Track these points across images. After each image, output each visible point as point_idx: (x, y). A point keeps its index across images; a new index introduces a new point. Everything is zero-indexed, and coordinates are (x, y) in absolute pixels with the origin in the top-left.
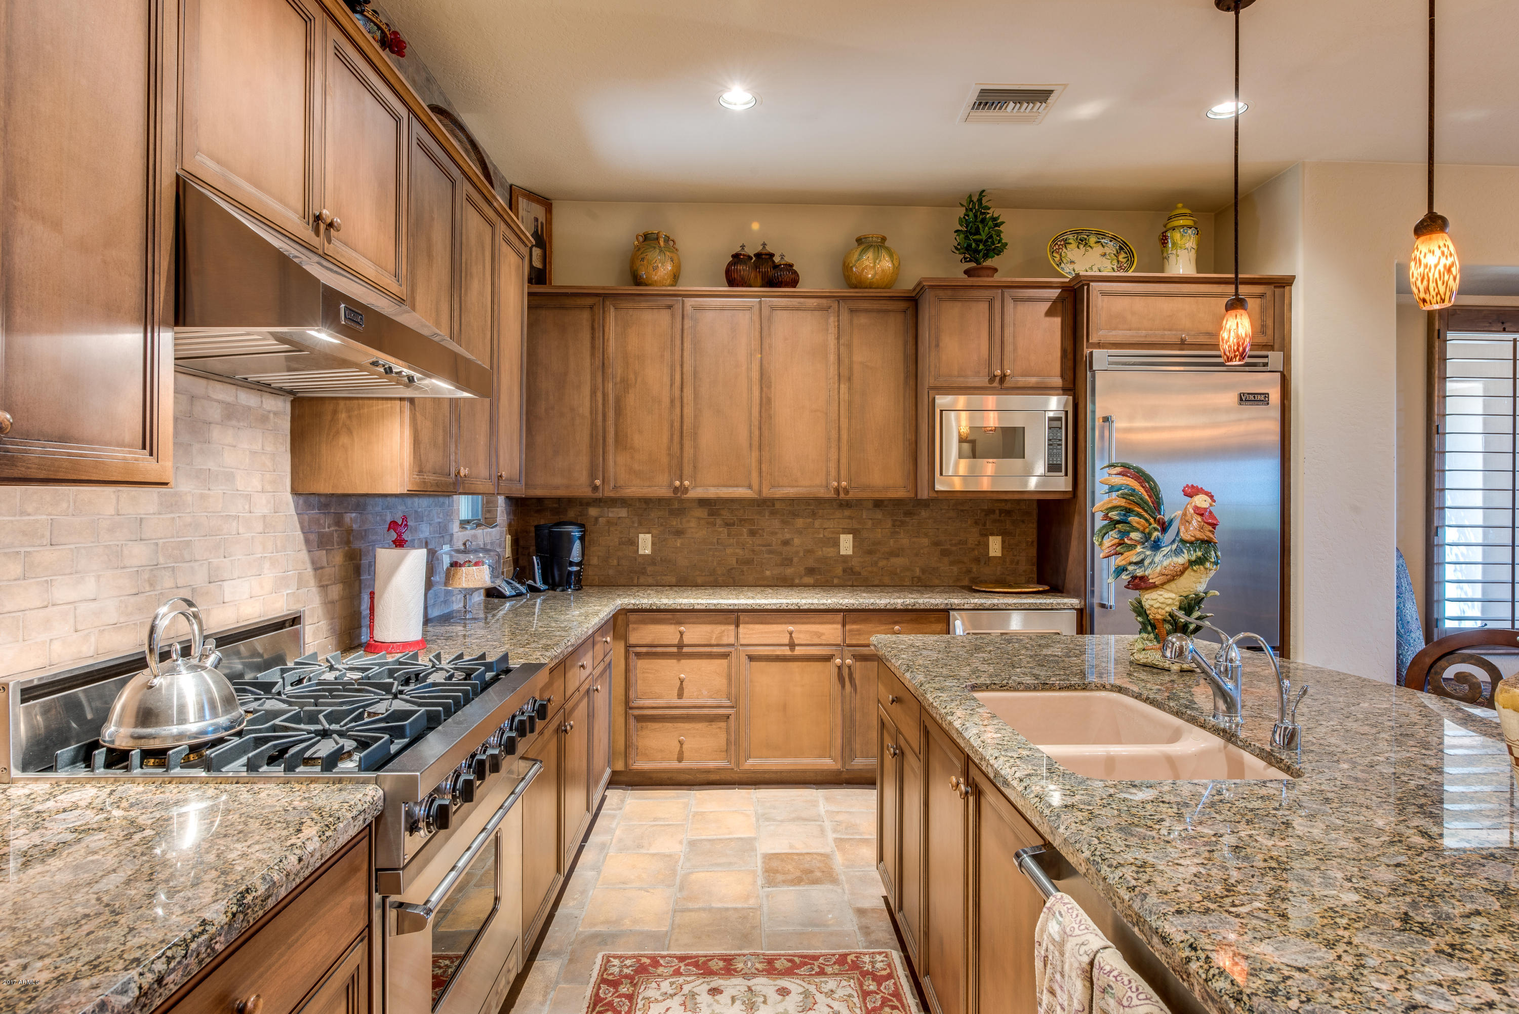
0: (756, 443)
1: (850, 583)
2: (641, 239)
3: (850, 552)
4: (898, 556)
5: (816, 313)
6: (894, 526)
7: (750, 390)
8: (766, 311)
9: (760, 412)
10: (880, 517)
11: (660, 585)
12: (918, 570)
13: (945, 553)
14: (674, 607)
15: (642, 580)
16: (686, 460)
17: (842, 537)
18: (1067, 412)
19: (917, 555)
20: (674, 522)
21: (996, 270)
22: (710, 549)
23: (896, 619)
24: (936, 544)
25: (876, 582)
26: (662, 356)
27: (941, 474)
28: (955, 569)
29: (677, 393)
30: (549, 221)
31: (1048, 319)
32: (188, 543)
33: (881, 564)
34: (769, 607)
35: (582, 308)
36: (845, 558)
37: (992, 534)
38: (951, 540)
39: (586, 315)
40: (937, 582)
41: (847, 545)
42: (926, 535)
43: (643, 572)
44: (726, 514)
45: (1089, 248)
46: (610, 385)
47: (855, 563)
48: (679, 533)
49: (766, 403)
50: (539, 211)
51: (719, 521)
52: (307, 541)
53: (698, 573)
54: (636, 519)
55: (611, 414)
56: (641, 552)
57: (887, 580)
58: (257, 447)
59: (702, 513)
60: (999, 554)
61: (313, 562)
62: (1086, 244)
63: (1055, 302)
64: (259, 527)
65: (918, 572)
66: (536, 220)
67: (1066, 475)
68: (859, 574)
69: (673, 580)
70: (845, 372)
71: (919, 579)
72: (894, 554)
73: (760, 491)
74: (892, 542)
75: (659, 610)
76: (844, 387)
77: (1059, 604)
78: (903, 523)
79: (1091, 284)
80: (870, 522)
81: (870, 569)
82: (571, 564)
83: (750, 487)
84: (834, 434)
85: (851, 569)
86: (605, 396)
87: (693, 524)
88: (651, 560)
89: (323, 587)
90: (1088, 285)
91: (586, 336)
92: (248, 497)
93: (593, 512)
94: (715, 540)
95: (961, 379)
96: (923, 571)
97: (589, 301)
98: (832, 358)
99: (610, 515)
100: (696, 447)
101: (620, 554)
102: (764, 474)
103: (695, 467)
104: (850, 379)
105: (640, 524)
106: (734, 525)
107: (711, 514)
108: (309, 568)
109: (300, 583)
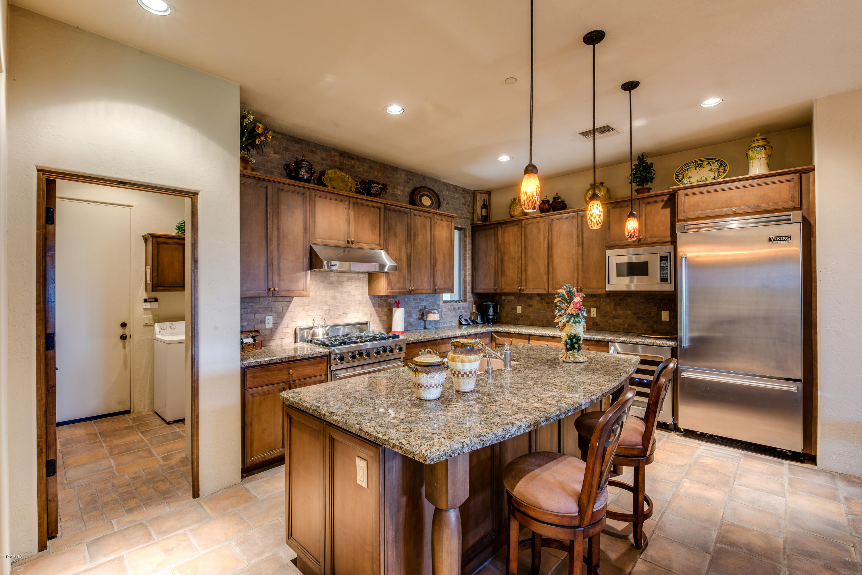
0: (547, 272)
1: (595, 329)
2: (513, 200)
3: (595, 316)
4: (617, 318)
5: (569, 219)
6: (615, 305)
7: (544, 252)
8: (550, 222)
9: (548, 260)
10: (608, 301)
11: (524, 325)
12: (626, 325)
13: (639, 318)
14: (508, 332)
15: (518, 323)
16: (523, 279)
17: (592, 309)
18: (670, 253)
19: (626, 318)
20: (529, 302)
21: (651, 189)
22: (541, 312)
23: (588, 344)
24: (635, 314)
25: (607, 329)
26: (515, 242)
27: (609, 284)
28: (645, 326)
29: (520, 255)
30: (489, 199)
31: (663, 210)
32: (338, 306)
33: (609, 321)
34: (539, 334)
35: (491, 228)
36: (593, 318)
37: (664, 310)
38: (642, 312)
39: (492, 231)
40: (636, 331)
41: (594, 313)
42: (630, 310)
43: (519, 320)
44: (547, 299)
45: (702, 168)
46: (500, 254)
47: (597, 320)
48: (531, 306)
49: (550, 256)
50: (486, 197)
51: (544, 302)
52: (374, 306)
53: (537, 321)
54: (517, 300)
55: (500, 264)
56: (518, 312)
57: (612, 329)
58: (357, 285)
59: (538, 298)
60: (668, 320)
61: (376, 311)
62: (701, 166)
63: (666, 201)
64: (358, 302)
65: (626, 326)
66: (484, 199)
67: (671, 283)
68: (600, 325)
69: (529, 323)
70: (580, 242)
71: (627, 329)
72: (614, 317)
73: (548, 291)
74: (614, 312)
75: (504, 332)
76: (580, 248)
77: (663, 344)
78: (619, 304)
79: (678, 191)
80: (604, 303)
81: (604, 323)
82: (490, 315)
83: (545, 289)
84: (576, 268)
85: (596, 323)
86: (498, 258)
87: (535, 303)
88: (521, 315)
89: (380, 317)
90: (677, 192)
91: (493, 238)
92: (354, 296)
93: (503, 297)
94: (543, 309)
95: (620, 242)
96: (629, 326)
97: (493, 226)
98: (575, 236)
99: (509, 299)
100: (526, 274)
101: (511, 313)
102: (550, 284)
103: (526, 282)
104: (582, 245)
105: (518, 302)
106: (549, 303)
107: (542, 299)
108: (375, 312)
109: (371, 315)
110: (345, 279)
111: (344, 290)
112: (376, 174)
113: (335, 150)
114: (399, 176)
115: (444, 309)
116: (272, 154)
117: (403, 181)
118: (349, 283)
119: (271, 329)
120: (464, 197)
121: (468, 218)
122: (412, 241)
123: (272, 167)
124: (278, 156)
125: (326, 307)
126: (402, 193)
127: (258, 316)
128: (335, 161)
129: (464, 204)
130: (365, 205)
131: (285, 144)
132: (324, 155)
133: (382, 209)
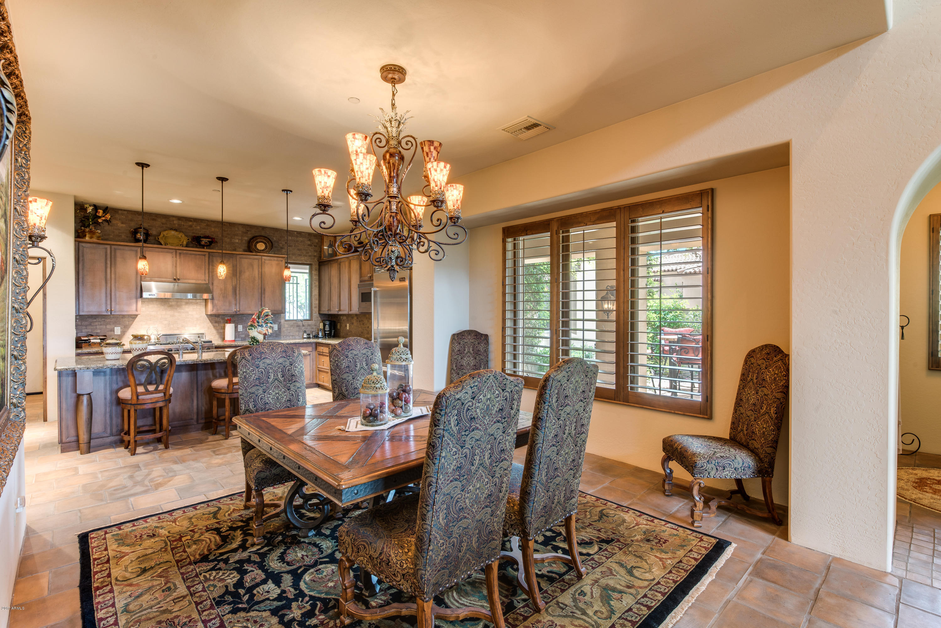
0: (348, 298)
5: (356, 260)
7: (347, 283)
8: (349, 261)
9: (349, 289)
30: (335, 240)
32: (177, 321)
39: (327, 266)
43: (348, 334)
46: (330, 284)
48: (353, 323)
50: (332, 239)
52: (210, 321)
54: (347, 319)
55: (330, 291)
56: (346, 329)
58: (195, 308)
64: (196, 319)
66: (330, 241)
83: (347, 311)
86: (329, 287)
88: (349, 331)
89: (215, 329)
91: (327, 271)
92: (192, 315)
97: (327, 262)
99: (341, 319)
102: (349, 307)
105: (348, 321)
108: (212, 326)
109: (208, 328)
110: (184, 303)
111: (183, 311)
112: (213, 229)
113: (173, 216)
114: (237, 229)
115: (286, 326)
116: (120, 225)
117: (240, 232)
118: (187, 306)
119: (119, 335)
120: (310, 240)
121: (315, 256)
122: (238, 276)
123: (119, 233)
124: (124, 225)
125: (166, 322)
126: (240, 241)
127: (108, 327)
128: (174, 224)
129: (310, 245)
130: (191, 254)
131: (130, 217)
132: (164, 221)
133: (207, 256)
